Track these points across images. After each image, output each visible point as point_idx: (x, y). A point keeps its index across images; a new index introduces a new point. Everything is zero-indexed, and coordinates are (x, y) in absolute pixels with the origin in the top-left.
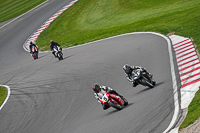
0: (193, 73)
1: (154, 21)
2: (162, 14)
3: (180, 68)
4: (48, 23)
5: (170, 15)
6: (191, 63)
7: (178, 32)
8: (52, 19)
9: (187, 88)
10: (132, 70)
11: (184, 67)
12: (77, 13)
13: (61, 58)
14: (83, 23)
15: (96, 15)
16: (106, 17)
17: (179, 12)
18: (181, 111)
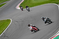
13: (29, 11)
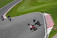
0: (51, 24)
1: (39, 9)
2: (42, 7)
3: (47, 23)
4: (9, 10)
5: (44, 7)
6: (50, 21)
7: (46, 12)
8: (10, 9)
9: (49, 28)
10: (35, 20)
11: (48, 22)
12: (18, 7)
14: (19, 10)
15: (23, 8)
16: (26, 8)
17: (46, 7)
18: (47, 35)
